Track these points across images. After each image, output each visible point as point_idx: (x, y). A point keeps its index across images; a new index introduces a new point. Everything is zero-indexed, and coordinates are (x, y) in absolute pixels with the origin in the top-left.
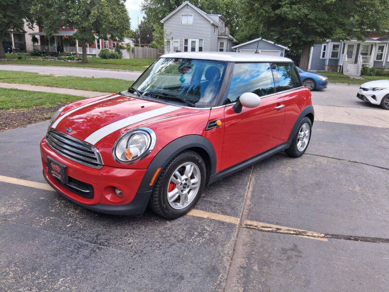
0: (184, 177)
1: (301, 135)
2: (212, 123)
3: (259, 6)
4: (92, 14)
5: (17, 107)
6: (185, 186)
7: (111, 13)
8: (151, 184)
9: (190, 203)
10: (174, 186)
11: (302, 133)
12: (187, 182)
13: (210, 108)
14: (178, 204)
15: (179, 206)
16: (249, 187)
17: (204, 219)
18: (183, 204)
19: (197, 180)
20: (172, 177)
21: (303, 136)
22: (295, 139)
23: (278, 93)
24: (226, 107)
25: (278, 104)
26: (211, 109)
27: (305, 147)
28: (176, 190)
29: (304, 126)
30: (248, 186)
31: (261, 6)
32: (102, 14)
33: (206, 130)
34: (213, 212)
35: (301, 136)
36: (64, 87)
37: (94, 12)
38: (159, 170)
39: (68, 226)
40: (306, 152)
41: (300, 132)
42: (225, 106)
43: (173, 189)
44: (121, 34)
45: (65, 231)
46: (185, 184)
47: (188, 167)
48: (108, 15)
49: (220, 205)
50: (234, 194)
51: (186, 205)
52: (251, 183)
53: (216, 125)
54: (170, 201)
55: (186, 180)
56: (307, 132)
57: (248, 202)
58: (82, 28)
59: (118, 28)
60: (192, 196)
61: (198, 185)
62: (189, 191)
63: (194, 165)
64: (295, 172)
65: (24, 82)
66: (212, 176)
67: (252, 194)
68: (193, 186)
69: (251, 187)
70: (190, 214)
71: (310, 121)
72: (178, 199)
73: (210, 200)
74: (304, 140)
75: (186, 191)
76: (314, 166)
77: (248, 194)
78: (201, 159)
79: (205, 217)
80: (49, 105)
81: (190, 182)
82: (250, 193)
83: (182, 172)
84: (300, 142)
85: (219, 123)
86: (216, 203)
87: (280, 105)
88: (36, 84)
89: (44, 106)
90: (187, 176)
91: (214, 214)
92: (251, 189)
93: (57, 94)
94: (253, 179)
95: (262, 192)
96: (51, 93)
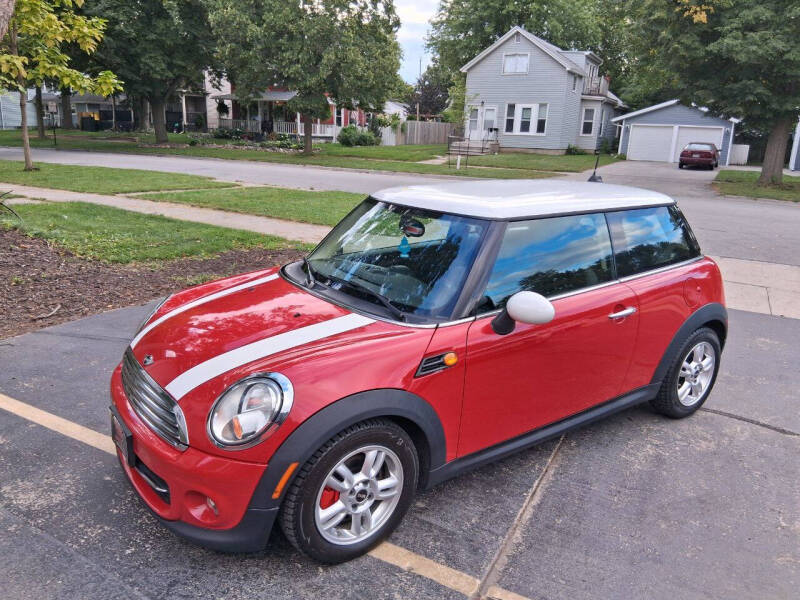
0: (360, 477)
1: (690, 369)
2: (433, 359)
3: (670, 37)
4: (324, 61)
5: (143, 259)
6: (361, 496)
7: (360, 58)
8: (276, 496)
9: (376, 530)
10: (333, 496)
11: (693, 364)
12: (368, 488)
13: (435, 325)
14: (346, 531)
15: (350, 538)
16: (534, 493)
17: (400, 571)
18: (358, 532)
19: (394, 480)
20: (330, 479)
21: (694, 371)
22: (672, 378)
23: (622, 280)
24: (475, 320)
25: (620, 306)
26: (437, 328)
27: (701, 395)
28: (339, 505)
29: (698, 348)
30: (531, 491)
31: (675, 36)
32: (343, 59)
33: (415, 377)
34: (427, 556)
35: (688, 372)
36: (247, 213)
37: (329, 56)
38: (292, 467)
39: (128, 552)
40: (705, 405)
41: (685, 364)
42: (472, 318)
43: (333, 501)
44: (378, 98)
45: (119, 563)
46: (363, 492)
47: (371, 455)
48: (354, 62)
49: (450, 537)
50: (493, 511)
51: (365, 535)
52: (544, 482)
53: (443, 364)
54: (323, 529)
55: (365, 482)
56: (708, 363)
57: (518, 534)
58: (305, 88)
59: (373, 87)
60: (380, 517)
61: (396, 493)
62: (376, 504)
63: (386, 451)
64: (659, 460)
65: (179, 200)
66: (436, 472)
67: (535, 516)
68: (383, 495)
69: (539, 493)
70: (375, 554)
71: (714, 337)
72: (346, 522)
73: (433, 520)
74: (698, 379)
75: (364, 507)
76: (713, 446)
77: (526, 512)
78: (403, 439)
79: (405, 566)
80: (204, 256)
81: (374, 486)
82: (530, 511)
83: (356, 465)
84: (686, 384)
85: (451, 359)
86: (442, 530)
87: (624, 308)
88: (201, 204)
89: (194, 257)
90: (367, 474)
91: (428, 561)
92: (536, 500)
93: (228, 230)
94: (552, 472)
95: (560, 511)
96: (218, 228)
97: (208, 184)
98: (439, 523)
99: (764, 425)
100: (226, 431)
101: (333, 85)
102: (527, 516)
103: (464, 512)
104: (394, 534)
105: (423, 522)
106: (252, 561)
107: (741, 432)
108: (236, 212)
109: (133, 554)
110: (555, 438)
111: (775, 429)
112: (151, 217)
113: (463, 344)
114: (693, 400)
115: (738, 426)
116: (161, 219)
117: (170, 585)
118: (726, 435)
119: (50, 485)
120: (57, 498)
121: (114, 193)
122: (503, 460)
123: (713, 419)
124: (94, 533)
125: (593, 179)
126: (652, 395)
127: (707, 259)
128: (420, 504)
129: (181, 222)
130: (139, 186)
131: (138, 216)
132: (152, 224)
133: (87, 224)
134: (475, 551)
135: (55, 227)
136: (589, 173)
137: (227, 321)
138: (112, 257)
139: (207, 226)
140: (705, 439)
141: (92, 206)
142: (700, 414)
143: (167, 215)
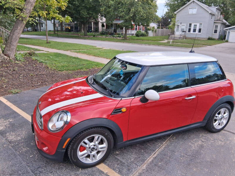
0: (92, 144)
1: (219, 117)
2: (118, 110)
4: (131, 11)
5: (67, 70)
6: (93, 149)
7: (142, 10)
8: (64, 147)
9: (98, 160)
10: (84, 148)
11: (220, 115)
12: (95, 147)
13: (121, 99)
14: (89, 159)
15: (89, 161)
16: (155, 153)
18: (92, 160)
19: (105, 145)
20: (82, 143)
21: (220, 118)
22: (211, 119)
23: (192, 87)
24: (135, 98)
25: (190, 95)
26: (121, 100)
27: (223, 125)
29: (222, 110)
30: (154, 152)
32: (137, 11)
33: (111, 115)
34: (114, 169)
35: (218, 118)
37: (133, 10)
38: (68, 139)
39: (31, 156)
40: (224, 129)
41: (217, 115)
42: (134, 97)
43: (84, 150)
45: (27, 159)
46: (93, 148)
47: (96, 137)
48: (140, 11)
49: (122, 164)
50: (139, 157)
51: (95, 161)
52: (160, 150)
53: (121, 111)
54: (80, 158)
55: (94, 145)
56: (226, 115)
57: (145, 166)
58: (125, 19)
60: (99, 157)
61: (106, 149)
62: (98, 152)
63: (101, 137)
64: (202, 146)
65: (84, 53)
66: (119, 143)
67: (153, 161)
68: (100, 150)
69: (157, 153)
70: (98, 167)
71: (229, 107)
72: (88, 156)
73: (119, 158)
74: (222, 120)
75: (94, 153)
76: (223, 143)
77: (150, 159)
78: (108, 133)
79: (105, 172)
80: (85, 70)
81: (97, 147)
82: (152, 159)
83: (91, 140)
84: (217, 122)
85: (124, 110)
86: (121, 162)
87: (191, 96)
88: (89, 54)
89: (82, 70)
90: (95, 143)
91: (113, 171)
92: (155, 155)
93: (94, 62)
94: (163, 147)
95: (161, 160)
96: (91, 61)
97: (94, 48)
98: (121, 159)
100: (52, 127)
101: (134, 18)
102: (150, 161)
103: (130, 156)
104: (106, 161)
105: (116, 158)
106: (62, 164)
108: (98, 57)
109: (32, 157)
110: (169, 135)
112: (74, 58)
113: (129, 106)
114: (220, 127)
116: (77, 58)
117: (38, 168)
118: (229, 140)
119: (19, 134)
120: (19, 138)
121: (67, 50)
122: (148, 141)
123: (226, 134)
124: (24, 150)
125: (191, 52)
126: (204, 125)
127: (229, 80)
128: (117, 153)
129: (82, 59)
130: (75, 48)
131: (71, 57)
132: (74, 60)
133: (57, 59)
134: (129, 170)
135: (47, 60)
136: (190, 49)
137: (84, 90)
138: (60, 69)
139: (87, 61)
140: (221, 141)
141: (60, 54)
142: (223, 131)
143: (79, 57)
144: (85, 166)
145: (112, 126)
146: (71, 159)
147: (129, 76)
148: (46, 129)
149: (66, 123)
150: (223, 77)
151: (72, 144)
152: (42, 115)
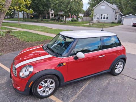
0: (46, 84)
2: (61, 64)
3: (131, 2)
4: (68, 7)
6: (47, 87)
7: (74, 6)
8: (29, 87)
9: (50, 93)
11: (119, 66)
12: (48, 86)
15: (45, 94)
18: (46, 93)
19: (54, 85)
20: (40, 84)
22: (114, 68)
23: (103, 50)
25: (102, 55)
26: (63, 58)
29: (120, 63)
32: (72, 7)
33: (57, 67)
38: (32, 82)
39: (10, 93)
40: (121, 73)
41: (117, 66)
42: (70, 57)
43: (41, 88)
45: (8, 94)
47: (49, 80)
50: (74, 91)
51: (48, 94)
52: (85, 86)
53: (63, 65)
54: (39, 93)
55: (48, 85)
56: (122, 66)
57: (77, 96)
58: (65, 12)
59: (76, 11)
60: (50, 91)
61: (54, 87)
62: (50, 89)
63: (51, 80)
64: (109, 84)
65: (41, 31)
66: (62, 83)
68: (51, 87)
69: (84, 88)
70: (50, 97)
71: (123, 61)
72: (44, 91)
73: (62, 92)
74: (120, 68)
75: (47, 89)
76: (120, 81)
78: (55, 78)
79: (54, 100)
80: (42, 41)
82: (81, 91)
83: (46, 82)
84: (117, 69)
85: (64, 64)
86: (63, 94)
88: (44, 32)
89: (40, 41)
90: (48, 84)
91: (59, 100)
92: (83, 89)
93: (47, 36)
94: (87, 84)
95: (86, 92)
96: (45, 36)
97: (47, 28)
98: (63, 92)
99: (132, 78)
100: (22, 75)
101: (70, 11)
102: (80, 93)
103: (69, 91)
104: (54, 94)
105: (60, 92)
107: (127, 79)
108: (50, 33)
110: (90, 78)
111: (134, 79)
112: (35, 34)
113: (67, 61)
114: (119, 72)
115: (127, 78)
116: (37, 34)
117: (14, 99)
118: (124, 79)
119: (2, 80)
120: (3, 82)
121: (31, 29)
122: (79, 81)
123: (122, 76)
124: (6, 89)
125: (102, 30)
126: (109, 71)
127: (123, 46)
128: (61, 89)
129: (40, 35)
130: (36, 28)
131: (33, 34)
132: (35, 35)
133: (25, 35)
134: (68, 98)
135: (19, 35)
137: (41, 53)
138: (27, 41)
139: (44, 36)
141: (27, 32)
142: (120, 75)
143: (38, 33)
144: (42, 97)
145: (58, 74)
146: (34, 93)
147: (67, 44)
148: (18, 76)
149: (30, 72)
150: (120, 44)
151: (34, 84)
152: (16, 68)
